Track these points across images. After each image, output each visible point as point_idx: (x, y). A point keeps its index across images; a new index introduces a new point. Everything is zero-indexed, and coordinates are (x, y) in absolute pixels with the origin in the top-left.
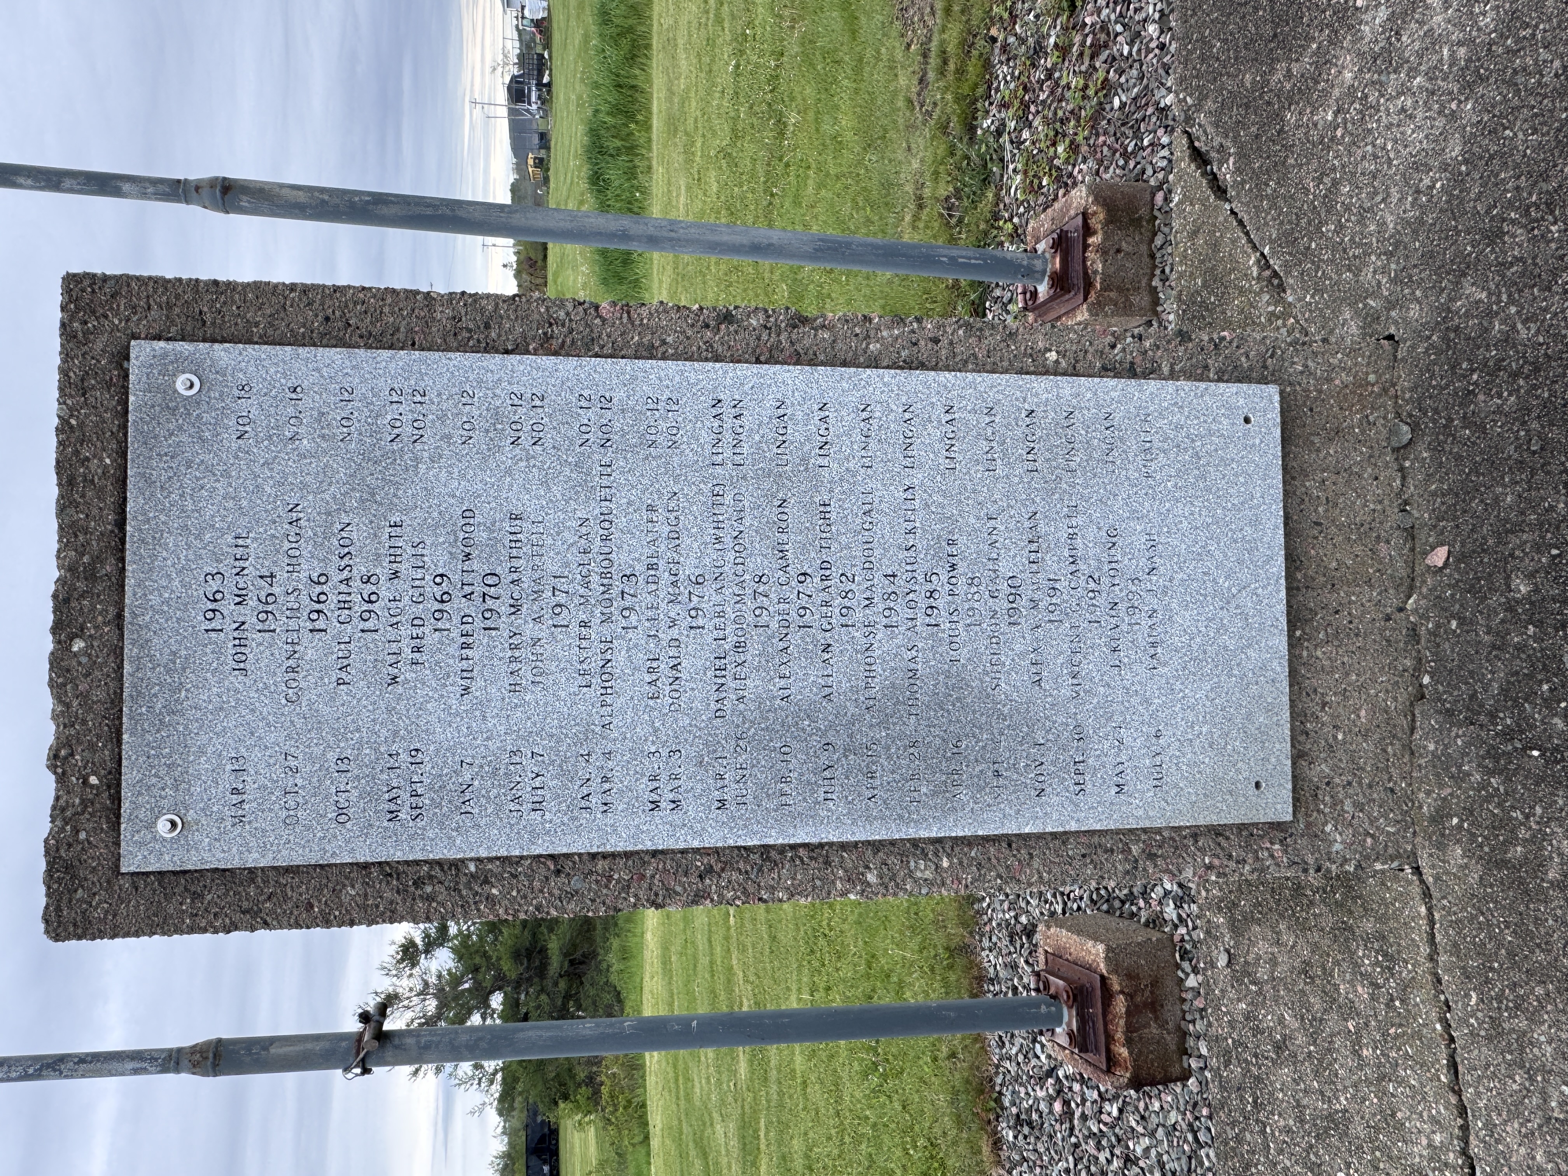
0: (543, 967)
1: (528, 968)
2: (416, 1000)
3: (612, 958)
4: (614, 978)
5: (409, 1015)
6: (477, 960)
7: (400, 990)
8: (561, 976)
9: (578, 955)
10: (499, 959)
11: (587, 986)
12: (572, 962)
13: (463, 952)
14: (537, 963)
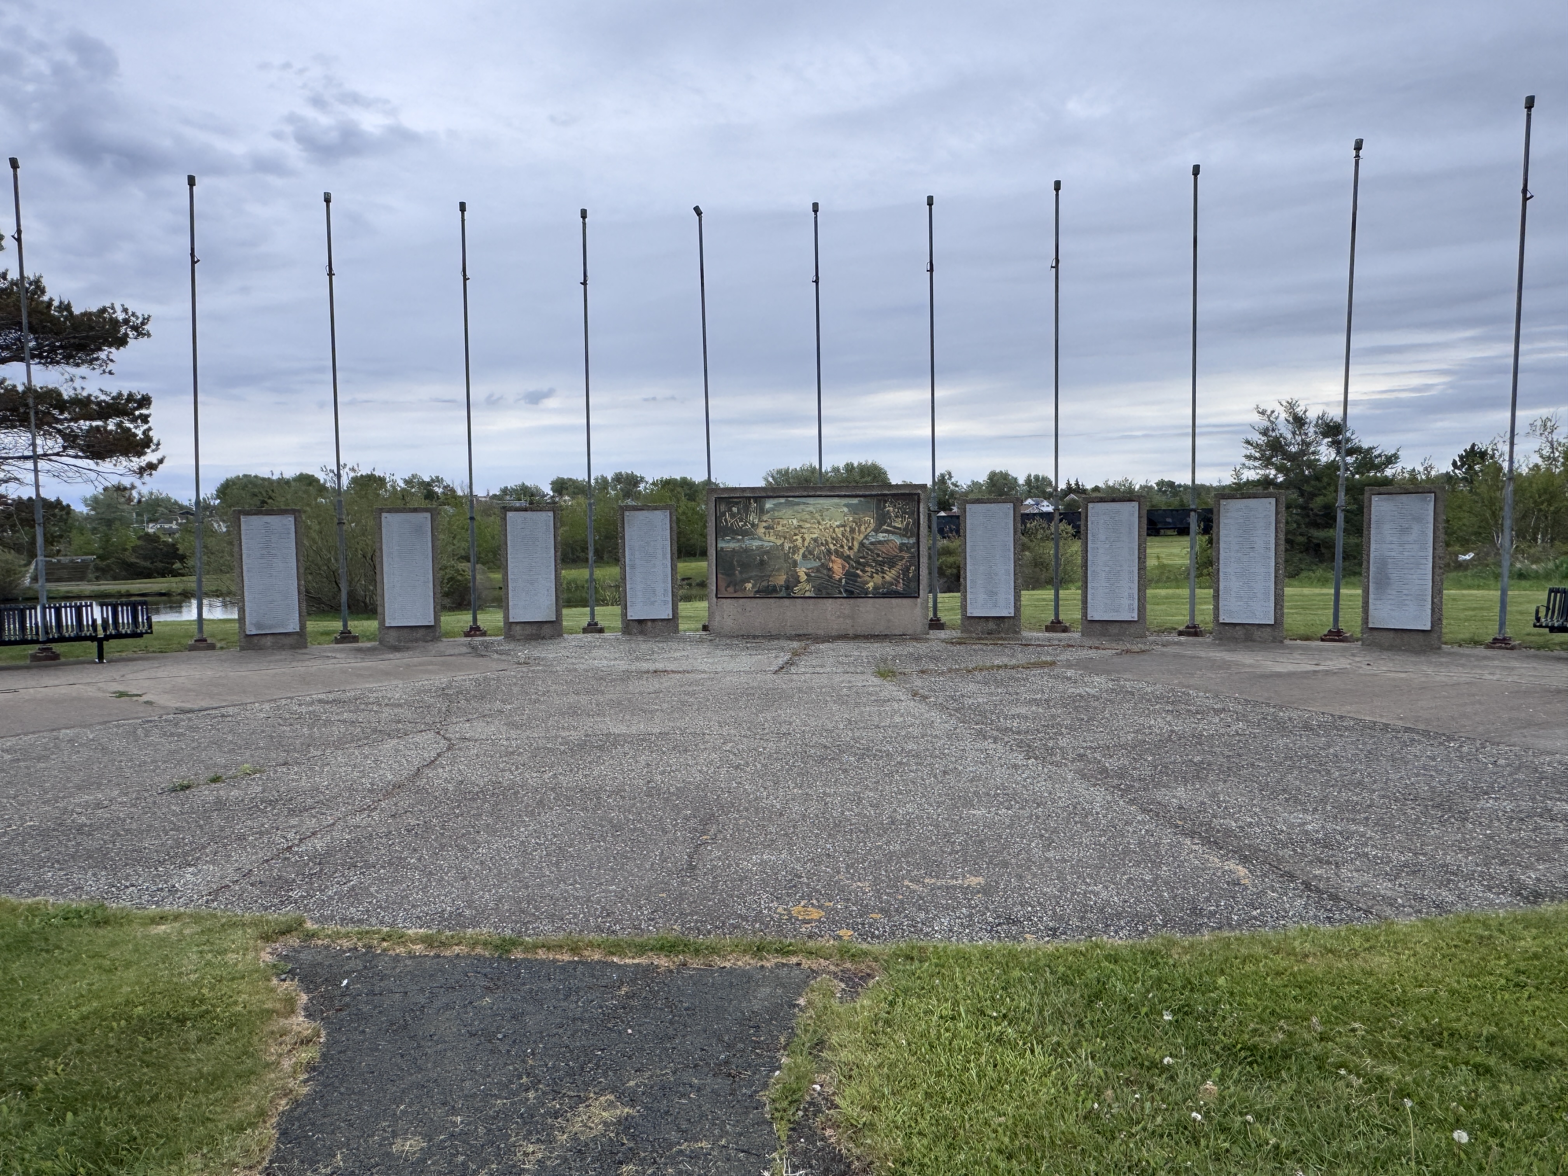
0: (1317, 526)
1: (1316, 515)
2: (1299, 438)
3: (1319, 572)
4: (1304, 574)
5: (1289, 436)
6: (1325, 480)
7: (1306, 426)
8: (1309, 538)
9: (1323, 550)
10: (1325, 495)
11: (1300, 555)
12: (1318, 545)
13: (1332, 466)
14: (1319, 521)
